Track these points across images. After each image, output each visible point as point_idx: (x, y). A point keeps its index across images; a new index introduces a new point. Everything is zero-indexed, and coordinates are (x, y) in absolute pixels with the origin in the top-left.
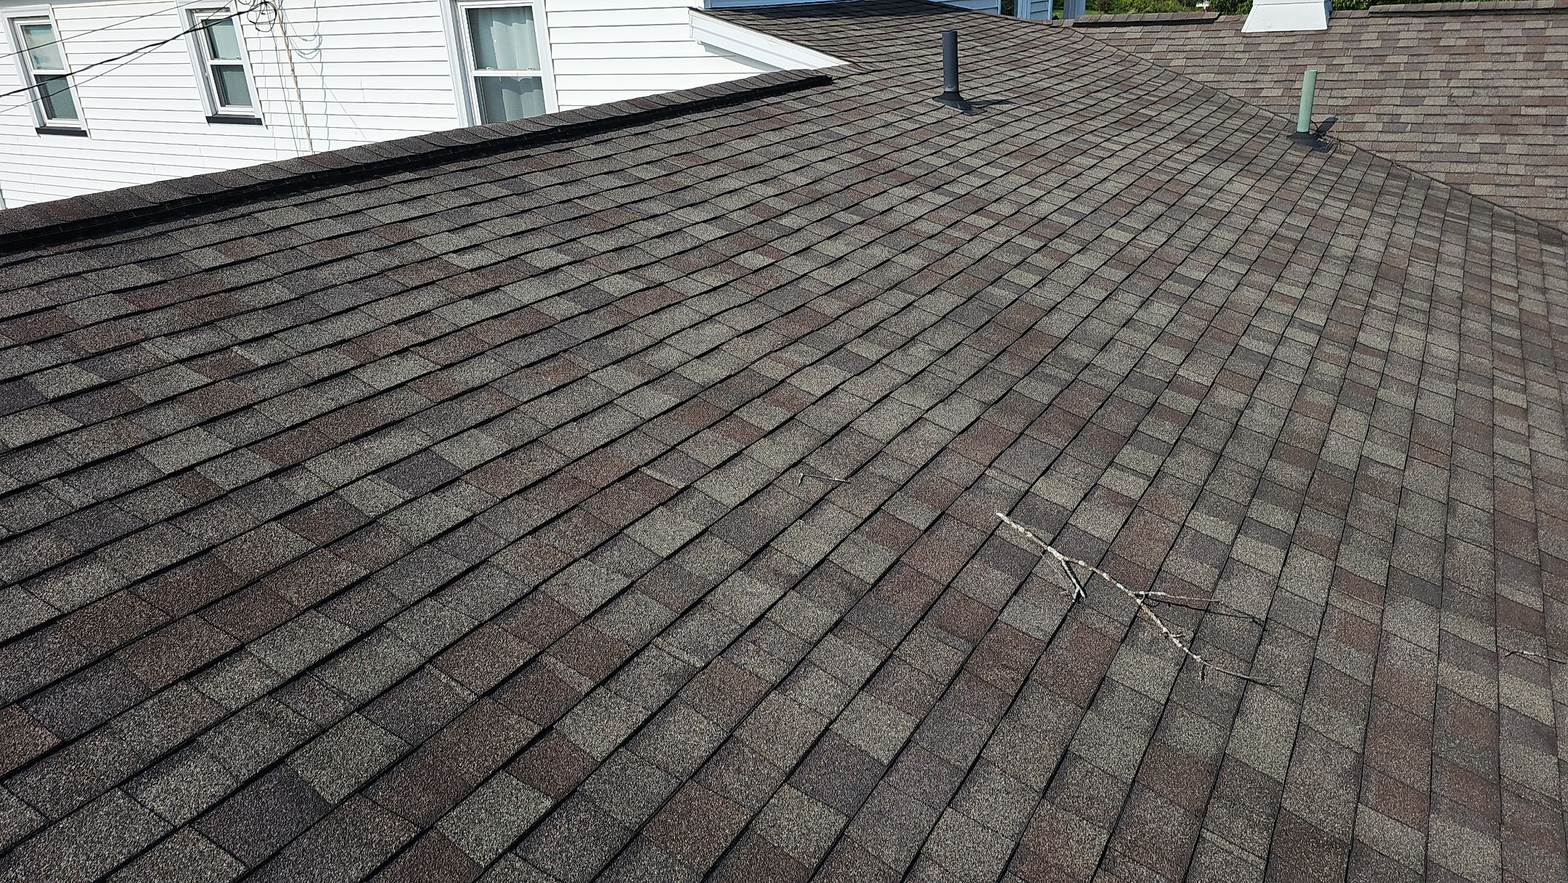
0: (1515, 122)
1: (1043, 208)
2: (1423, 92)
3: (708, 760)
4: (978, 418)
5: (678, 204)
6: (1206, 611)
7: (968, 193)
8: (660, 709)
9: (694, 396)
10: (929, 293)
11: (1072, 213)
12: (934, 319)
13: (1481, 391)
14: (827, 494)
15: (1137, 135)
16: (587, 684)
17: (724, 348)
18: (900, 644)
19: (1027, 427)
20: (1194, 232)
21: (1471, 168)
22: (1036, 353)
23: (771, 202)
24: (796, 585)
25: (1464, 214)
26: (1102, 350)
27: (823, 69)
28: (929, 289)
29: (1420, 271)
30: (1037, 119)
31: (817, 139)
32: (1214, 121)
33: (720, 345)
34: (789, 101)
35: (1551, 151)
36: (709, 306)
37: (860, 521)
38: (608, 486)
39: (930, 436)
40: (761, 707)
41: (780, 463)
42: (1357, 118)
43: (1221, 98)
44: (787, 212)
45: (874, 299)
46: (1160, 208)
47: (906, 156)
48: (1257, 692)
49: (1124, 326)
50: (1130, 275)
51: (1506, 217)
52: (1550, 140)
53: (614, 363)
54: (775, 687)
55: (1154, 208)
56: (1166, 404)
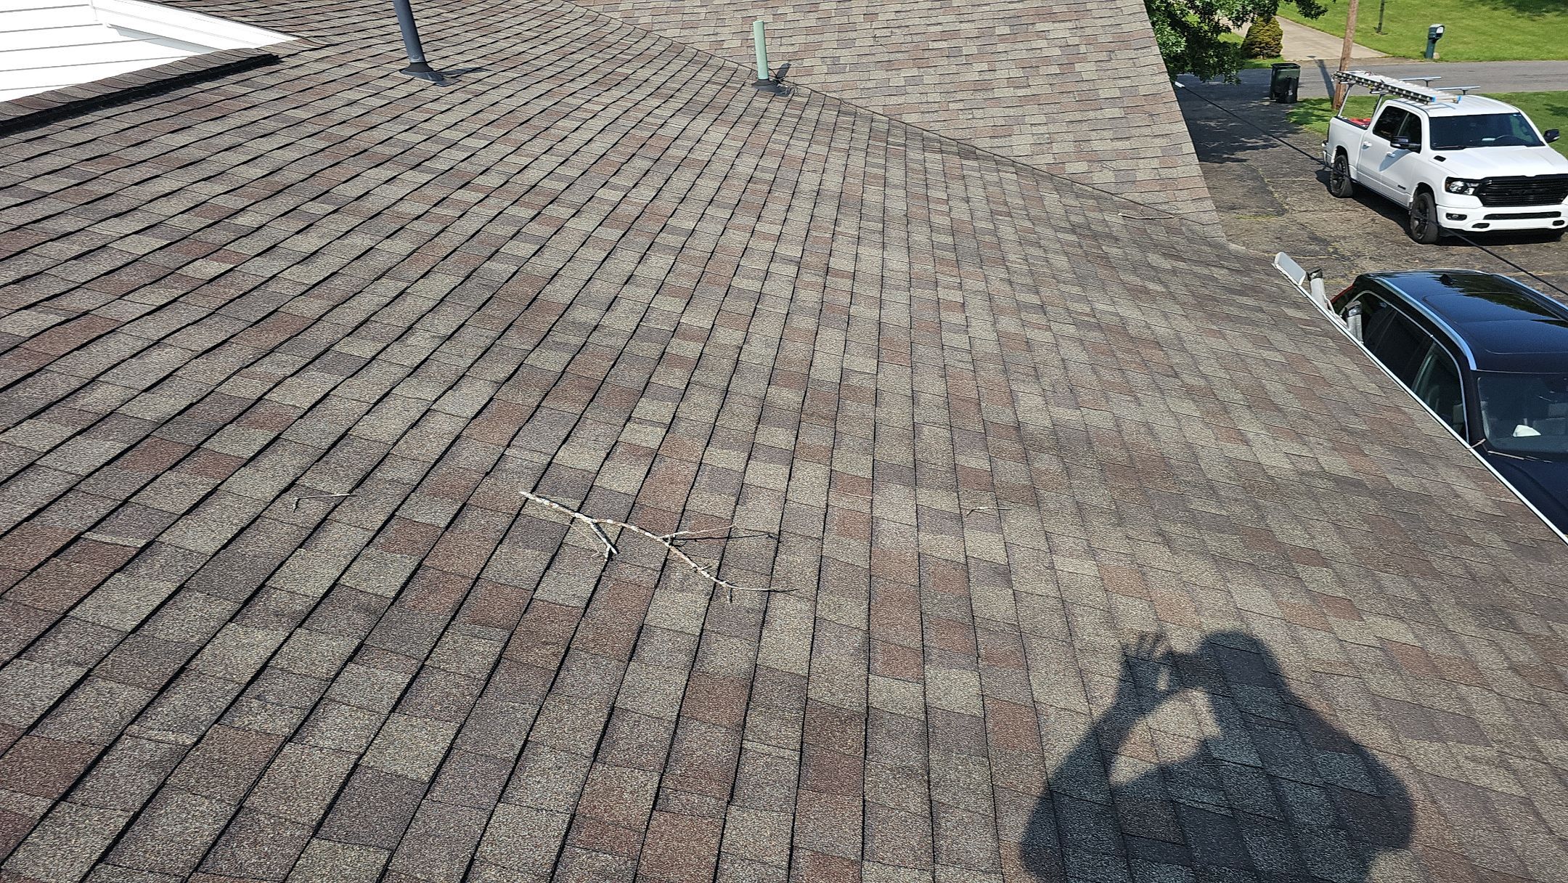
0: (926, 56)
1: (532, 176)
2: (853, 35)
3: (215, 844)
4: (491, 399)
5: (98, 217)
6: (728, 538)
7: (452, 168)
8: (145, 806)
9: (147, 436)
10: (422, 277)
11: (560, 178)
12: (432, 304)
13: (928, 294)
14: (329, 513)
15: (616, 93)
16: (42, 805)
17: (179, 373)
18: (431, 652)
19: (543, 399)
20: (681, 182)
21: (901, 100)
22: (543, 323)
23: (220, 201)
24: (304, 621)
25: (902, 141)
26: (607, 310)
27: (266, 47)
28: (422, 273)
29: (873, 196)
30: (516, 86)
31: (271, 125)
32: (686, 75)
33: (174, 371)
34: (229, 85)
35: (956, 78)
36: (153, 329)
37: (372, 534)
38: (40, 565)
39: (442, 427)
40: (274, 766)
41: (270, 490)
42: (807, 63)
43: (689, 52)
44: (242, 210)
45: (361, 292)
46: (646, 164)
47: (379, 135)
48: (778, 601)
49: (626, 283)
50: (625, 233)
51: (934, 140)
52: (954, 69)
53: (31, 417)
54: (289, 739)
55: (641, 164)
56: (674, 352)
